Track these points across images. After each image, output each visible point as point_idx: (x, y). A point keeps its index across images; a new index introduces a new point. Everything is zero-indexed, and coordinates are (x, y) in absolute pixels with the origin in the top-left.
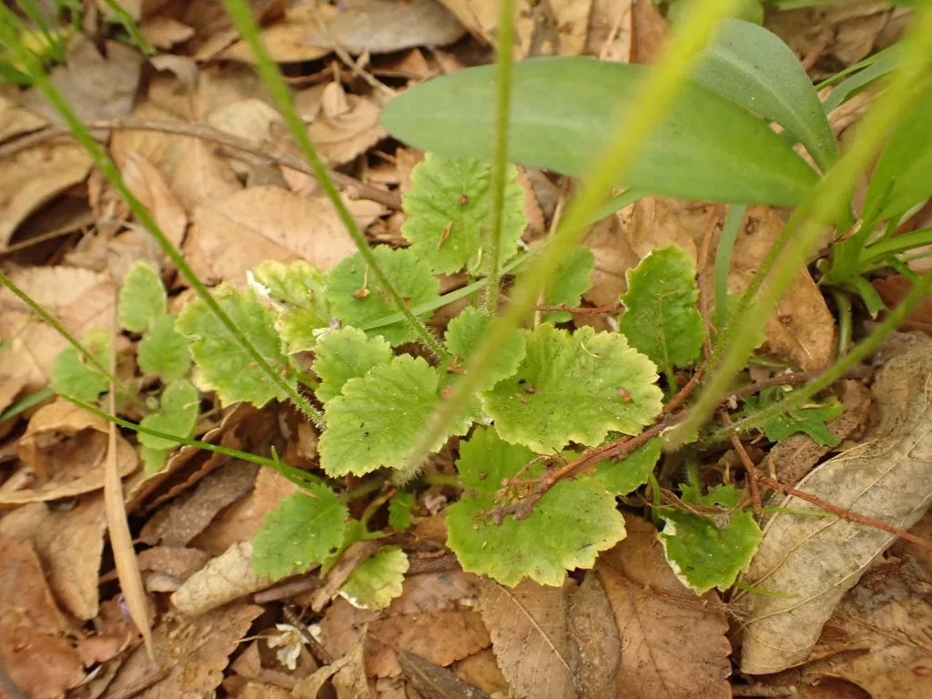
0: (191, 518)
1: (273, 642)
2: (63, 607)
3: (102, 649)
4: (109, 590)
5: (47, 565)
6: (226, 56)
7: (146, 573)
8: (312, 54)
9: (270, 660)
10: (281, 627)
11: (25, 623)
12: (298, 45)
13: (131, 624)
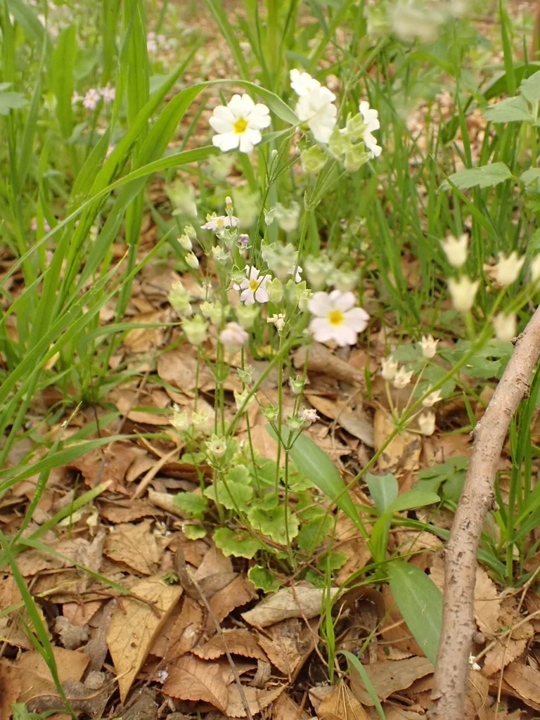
0: (173, 484)
1: (158, 524)
2: (126, 474)
3: (122, 489)
4: (138, 481)
5: (132, 464)
6: (308, 396)
7: (151, 485)
8: (329, 415)
9: (153, 526)
10: (163, 524)
11: (114, 471)
12: (328, 410)
13: (134, 492)
